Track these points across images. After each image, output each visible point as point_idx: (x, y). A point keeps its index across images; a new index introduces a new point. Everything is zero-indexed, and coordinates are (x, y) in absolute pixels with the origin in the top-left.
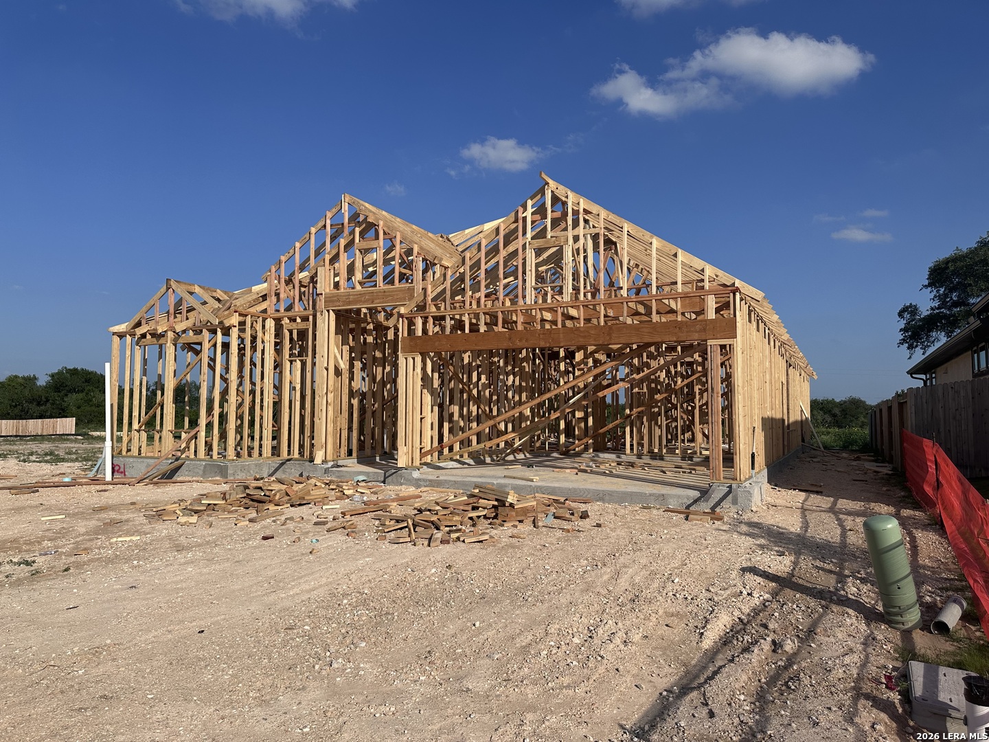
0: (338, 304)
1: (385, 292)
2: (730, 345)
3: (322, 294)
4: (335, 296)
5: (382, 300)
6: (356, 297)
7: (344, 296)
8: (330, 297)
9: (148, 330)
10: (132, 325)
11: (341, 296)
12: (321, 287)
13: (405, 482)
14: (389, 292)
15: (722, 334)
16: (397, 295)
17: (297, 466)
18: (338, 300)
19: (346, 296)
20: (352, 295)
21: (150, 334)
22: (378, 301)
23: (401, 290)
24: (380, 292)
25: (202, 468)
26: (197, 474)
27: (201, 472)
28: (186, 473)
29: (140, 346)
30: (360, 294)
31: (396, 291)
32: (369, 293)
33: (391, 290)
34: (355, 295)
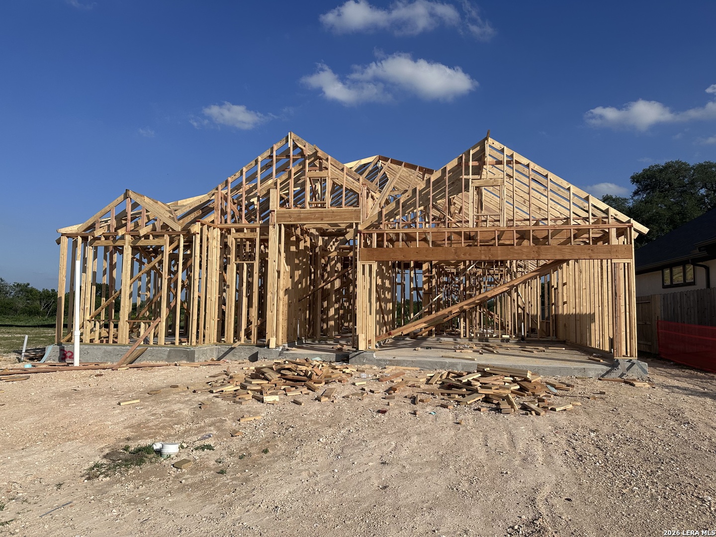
0: (290, 219)
1: (333, 212)
2: (628, 263)
3: (274, 211)
4: (287, 213)
5: (330, 219)
6: (307, 215)
7: (295, 213)
8: (282, 214)
9: (103, 233)
10: (85, 228)
11: (292, 213)
12: (273, 205)
13: (367, 362)
14: (337, 212)
15: (622, 255)
16: (345, 215)
17: (247, 350)
18: (290, 217)
19: (297, 214)
20: (303, 213)
21: (104, 236)
22: (327, 219)
23: (348, 212)
24: (329, 212)
25: (166, 353)
26: (161, 359)
27: (165, 357)
28: (149, 358)
29: (92, 247)
30: (310, 213)
31: (343, 212)
32: (319, 212)
33: (339, 211)
34: (305, 213)
